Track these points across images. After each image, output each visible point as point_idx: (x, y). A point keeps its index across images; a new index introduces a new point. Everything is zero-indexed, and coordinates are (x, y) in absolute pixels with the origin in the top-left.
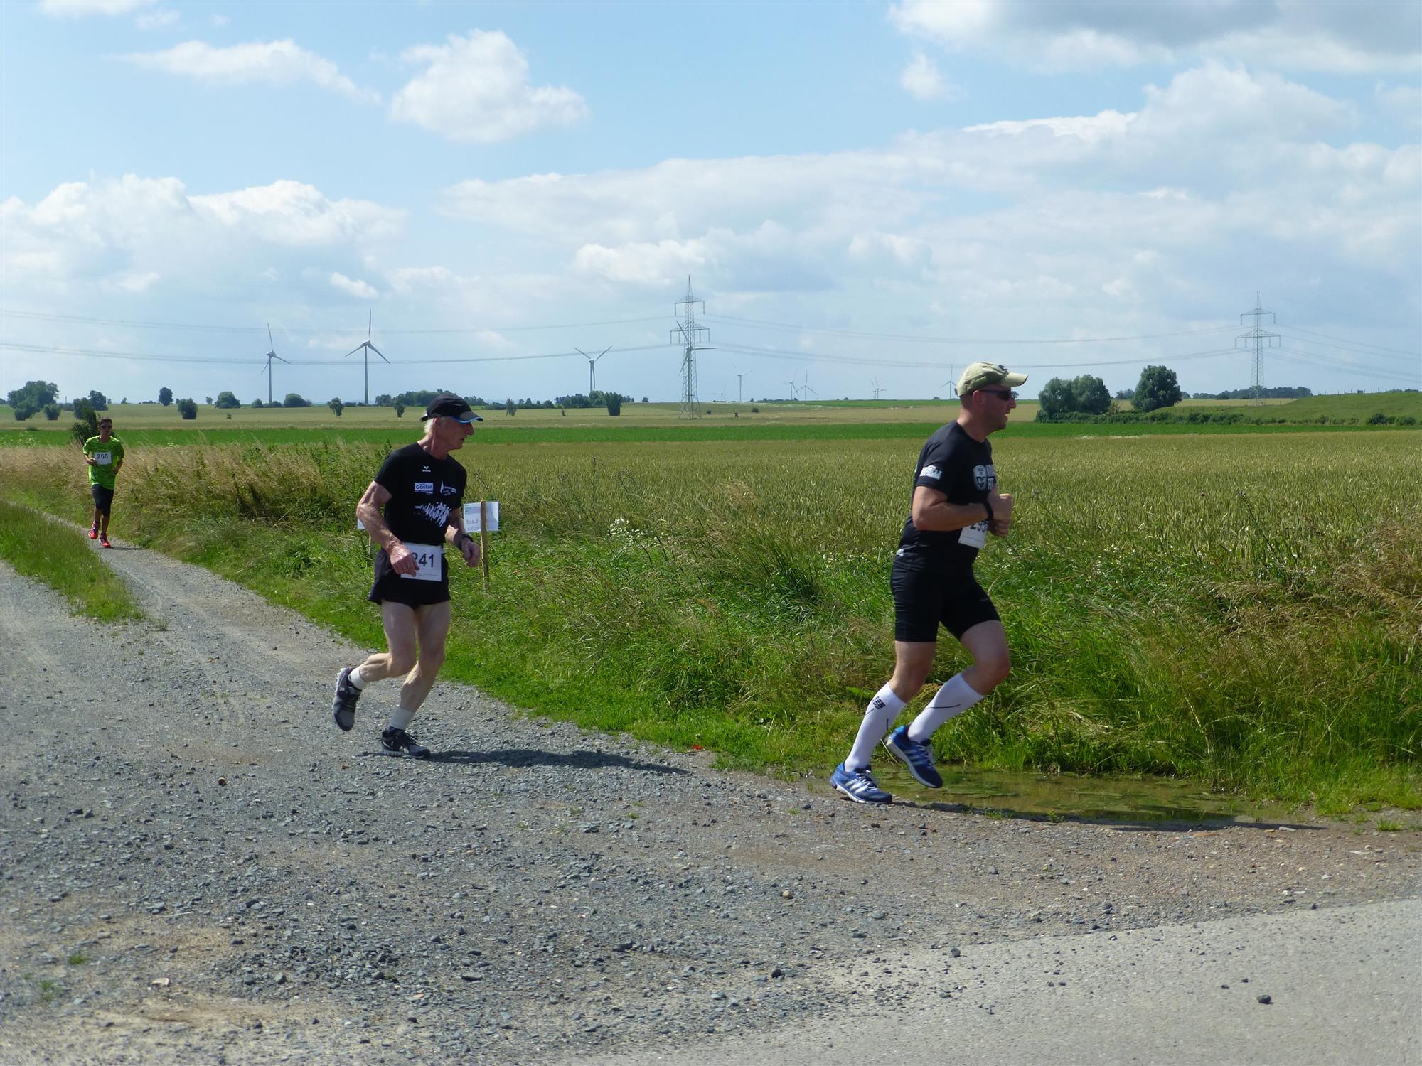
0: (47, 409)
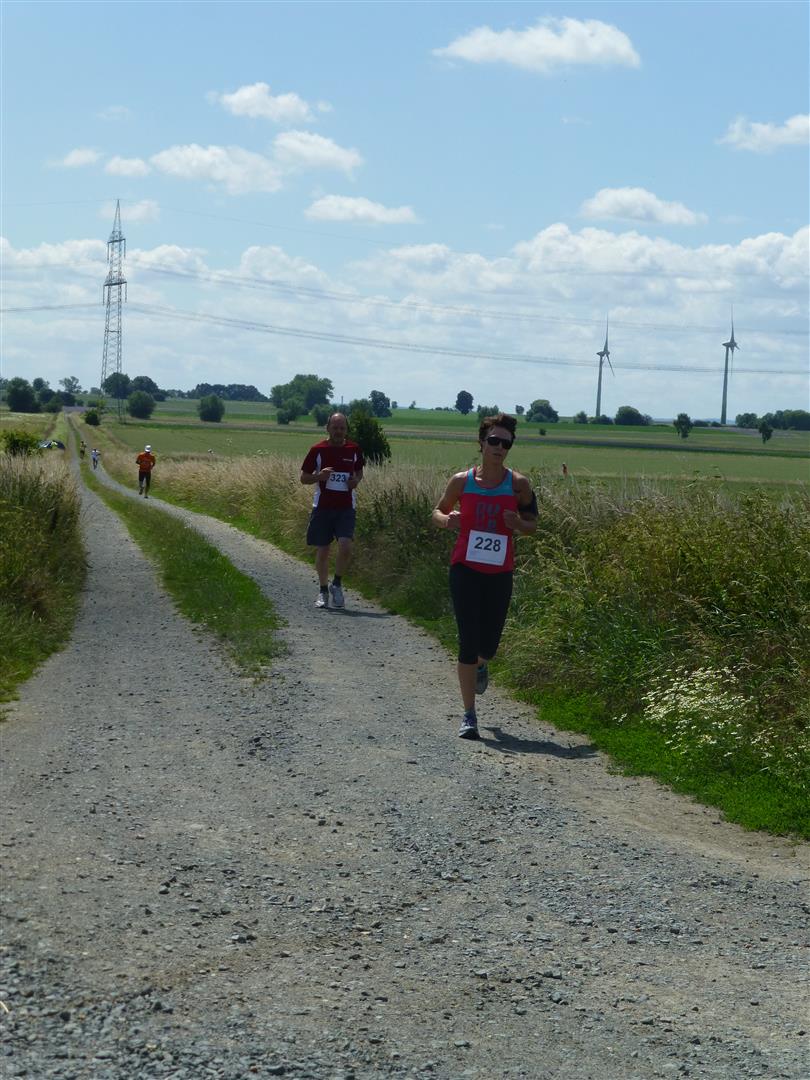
0: (317, 411)
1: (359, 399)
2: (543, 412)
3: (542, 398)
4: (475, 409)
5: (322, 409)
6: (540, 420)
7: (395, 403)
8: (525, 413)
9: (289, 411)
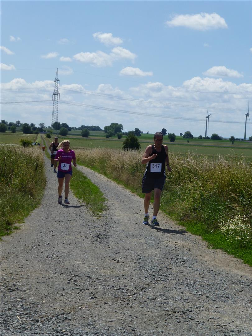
1: (131, 131)
2: (188, 136)
3: (188, 131)
4: (167, 134)
5: (119, 134)
6: (187, 138)
7: (142, 132)
8: (183, 135)
9: (109, 134)
